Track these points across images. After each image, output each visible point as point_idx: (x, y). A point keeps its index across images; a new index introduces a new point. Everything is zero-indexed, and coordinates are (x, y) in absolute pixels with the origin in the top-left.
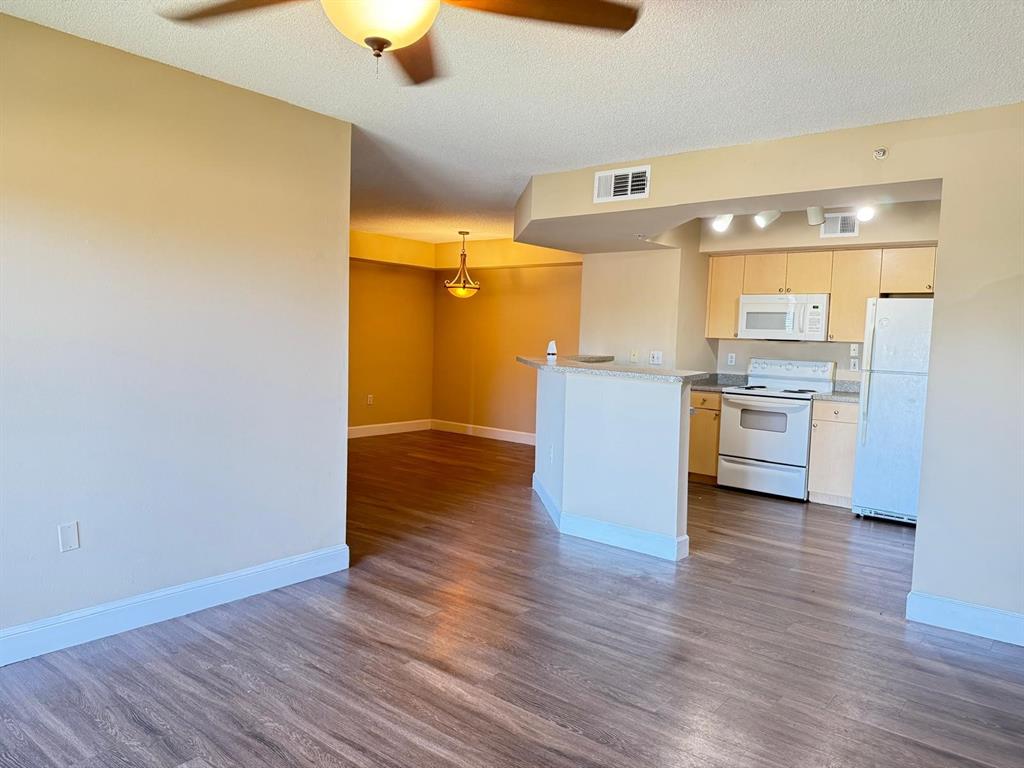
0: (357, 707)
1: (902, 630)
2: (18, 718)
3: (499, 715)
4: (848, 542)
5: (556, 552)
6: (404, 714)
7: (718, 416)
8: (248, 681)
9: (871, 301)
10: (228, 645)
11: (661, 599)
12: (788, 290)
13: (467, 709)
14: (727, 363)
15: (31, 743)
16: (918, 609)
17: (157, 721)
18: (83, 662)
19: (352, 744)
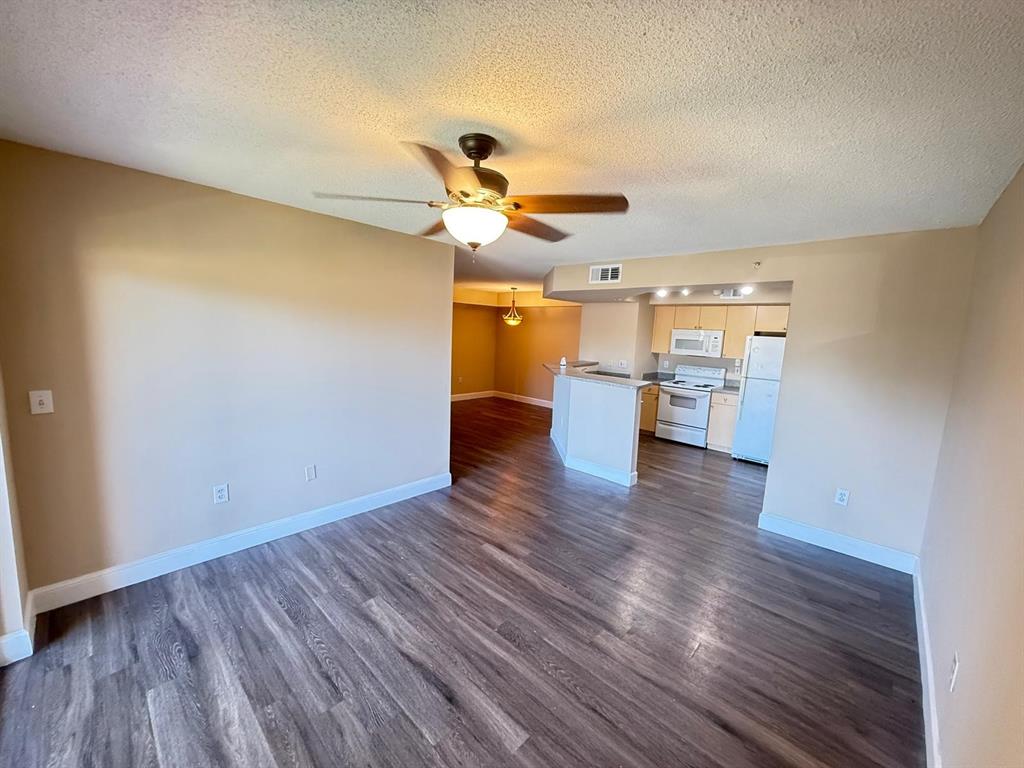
0: (458, 570)
1: (755, 534)
2: (290, 568)
3: (531, 578)
4: (729, 476)
5: (562, 479)
6: (482, 576)
7: (657, 398)
8: (402, 552)
9: (749, 337)
10: (389, 529)
11: (620, 510)
12: (700, 328)
13: (514, 573)
14: (664, 367)
15: (297, 583)
16: (765, 522)
17: (358, 574)
18: (319, 537)
19: (455, 592)
